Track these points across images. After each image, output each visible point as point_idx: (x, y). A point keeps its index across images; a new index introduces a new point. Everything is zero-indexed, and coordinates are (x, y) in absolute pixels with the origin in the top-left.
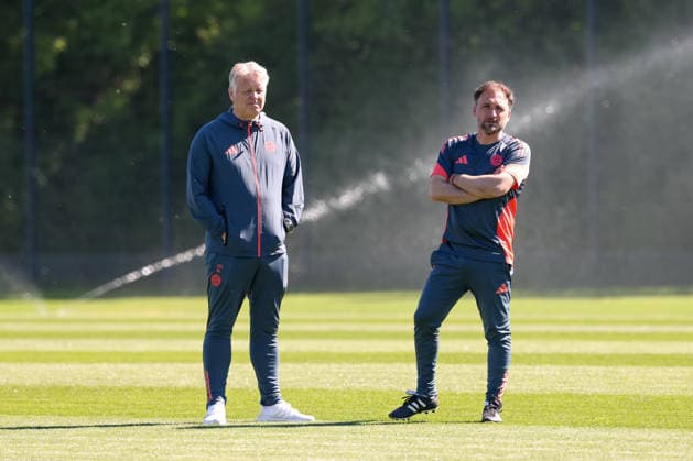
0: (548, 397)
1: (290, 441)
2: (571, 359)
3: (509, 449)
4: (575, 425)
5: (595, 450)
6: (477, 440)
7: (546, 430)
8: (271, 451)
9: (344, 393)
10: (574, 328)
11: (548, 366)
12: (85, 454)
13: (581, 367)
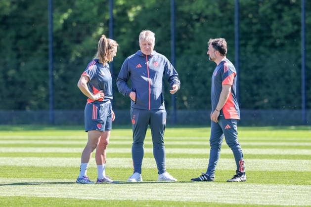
0: (285, 172)
1: (175, 190)
2: (294, 157)
3: (268, 193)
4: (297, 184)
5: (305, 195)
6: (255, 190)
7: (284, 186)
8: (168, 194)
9: (197, 170)
10: (295, 144)
11: (285, 160)
12: (90, 195)
13: (299, 160)
